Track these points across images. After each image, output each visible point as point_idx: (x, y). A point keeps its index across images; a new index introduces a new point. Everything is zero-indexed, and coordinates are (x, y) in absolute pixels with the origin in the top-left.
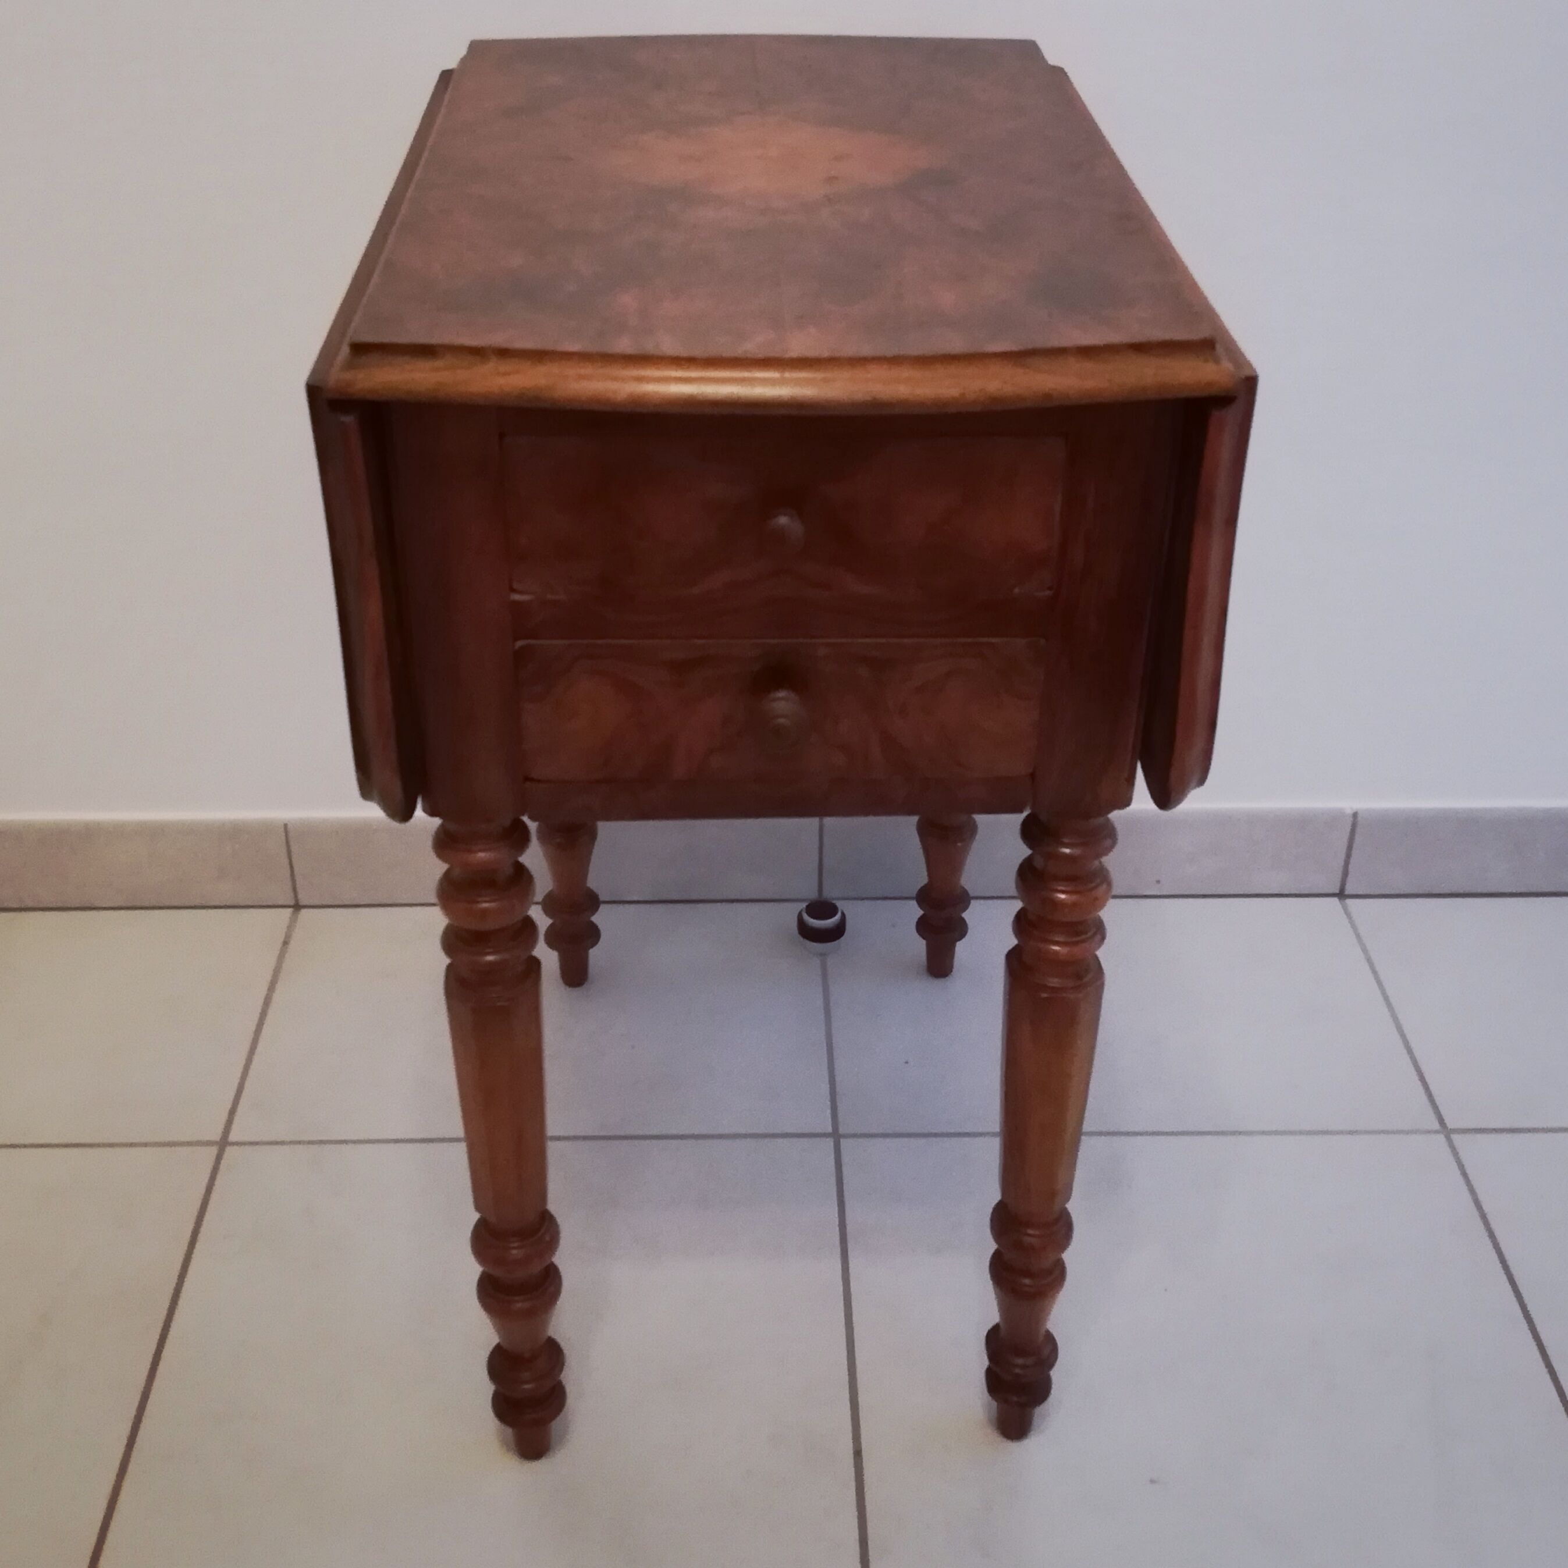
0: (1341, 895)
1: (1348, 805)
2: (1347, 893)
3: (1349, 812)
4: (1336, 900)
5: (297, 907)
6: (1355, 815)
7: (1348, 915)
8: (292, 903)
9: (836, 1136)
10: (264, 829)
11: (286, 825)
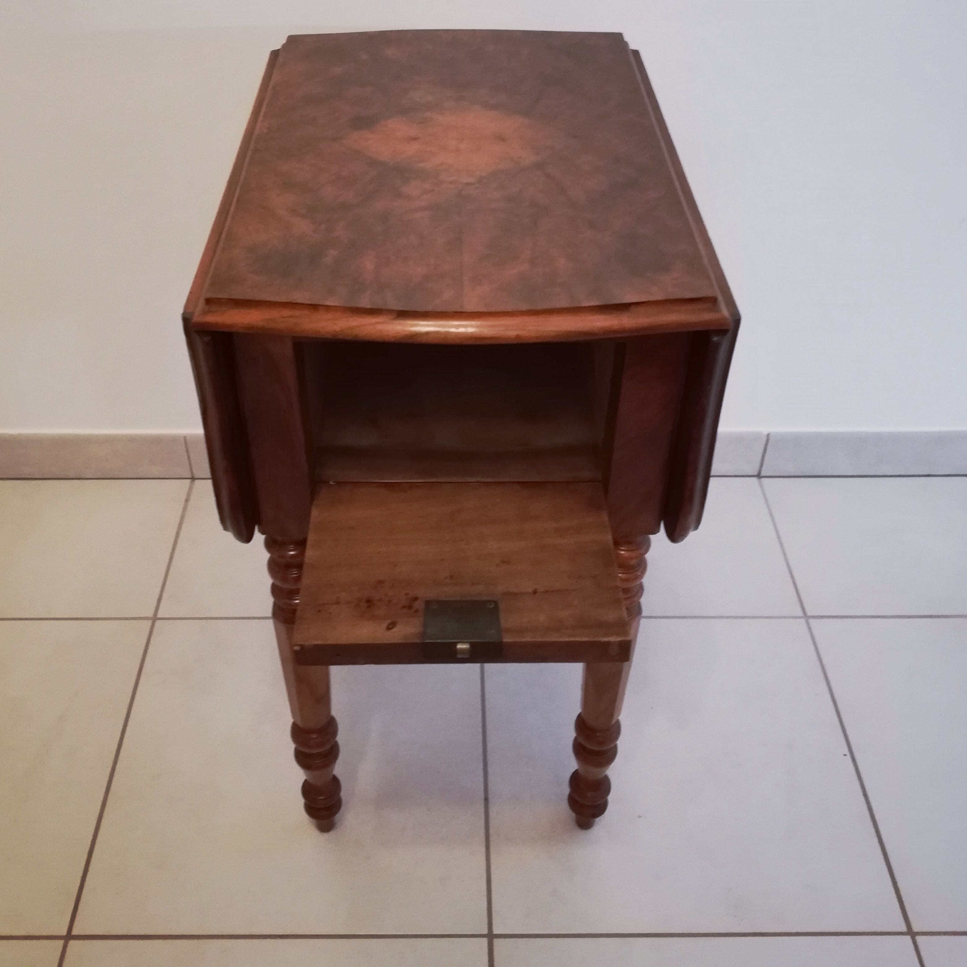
0: (759, 476)
1: (765, 430)
2: (762, 475)
3: (766, 433)
4: (755, 479)
5: (193, 479)
6: (768, 435)
7: (761, 486)
8: (190, 477)
10: (173, 440)
11: (185, 438)
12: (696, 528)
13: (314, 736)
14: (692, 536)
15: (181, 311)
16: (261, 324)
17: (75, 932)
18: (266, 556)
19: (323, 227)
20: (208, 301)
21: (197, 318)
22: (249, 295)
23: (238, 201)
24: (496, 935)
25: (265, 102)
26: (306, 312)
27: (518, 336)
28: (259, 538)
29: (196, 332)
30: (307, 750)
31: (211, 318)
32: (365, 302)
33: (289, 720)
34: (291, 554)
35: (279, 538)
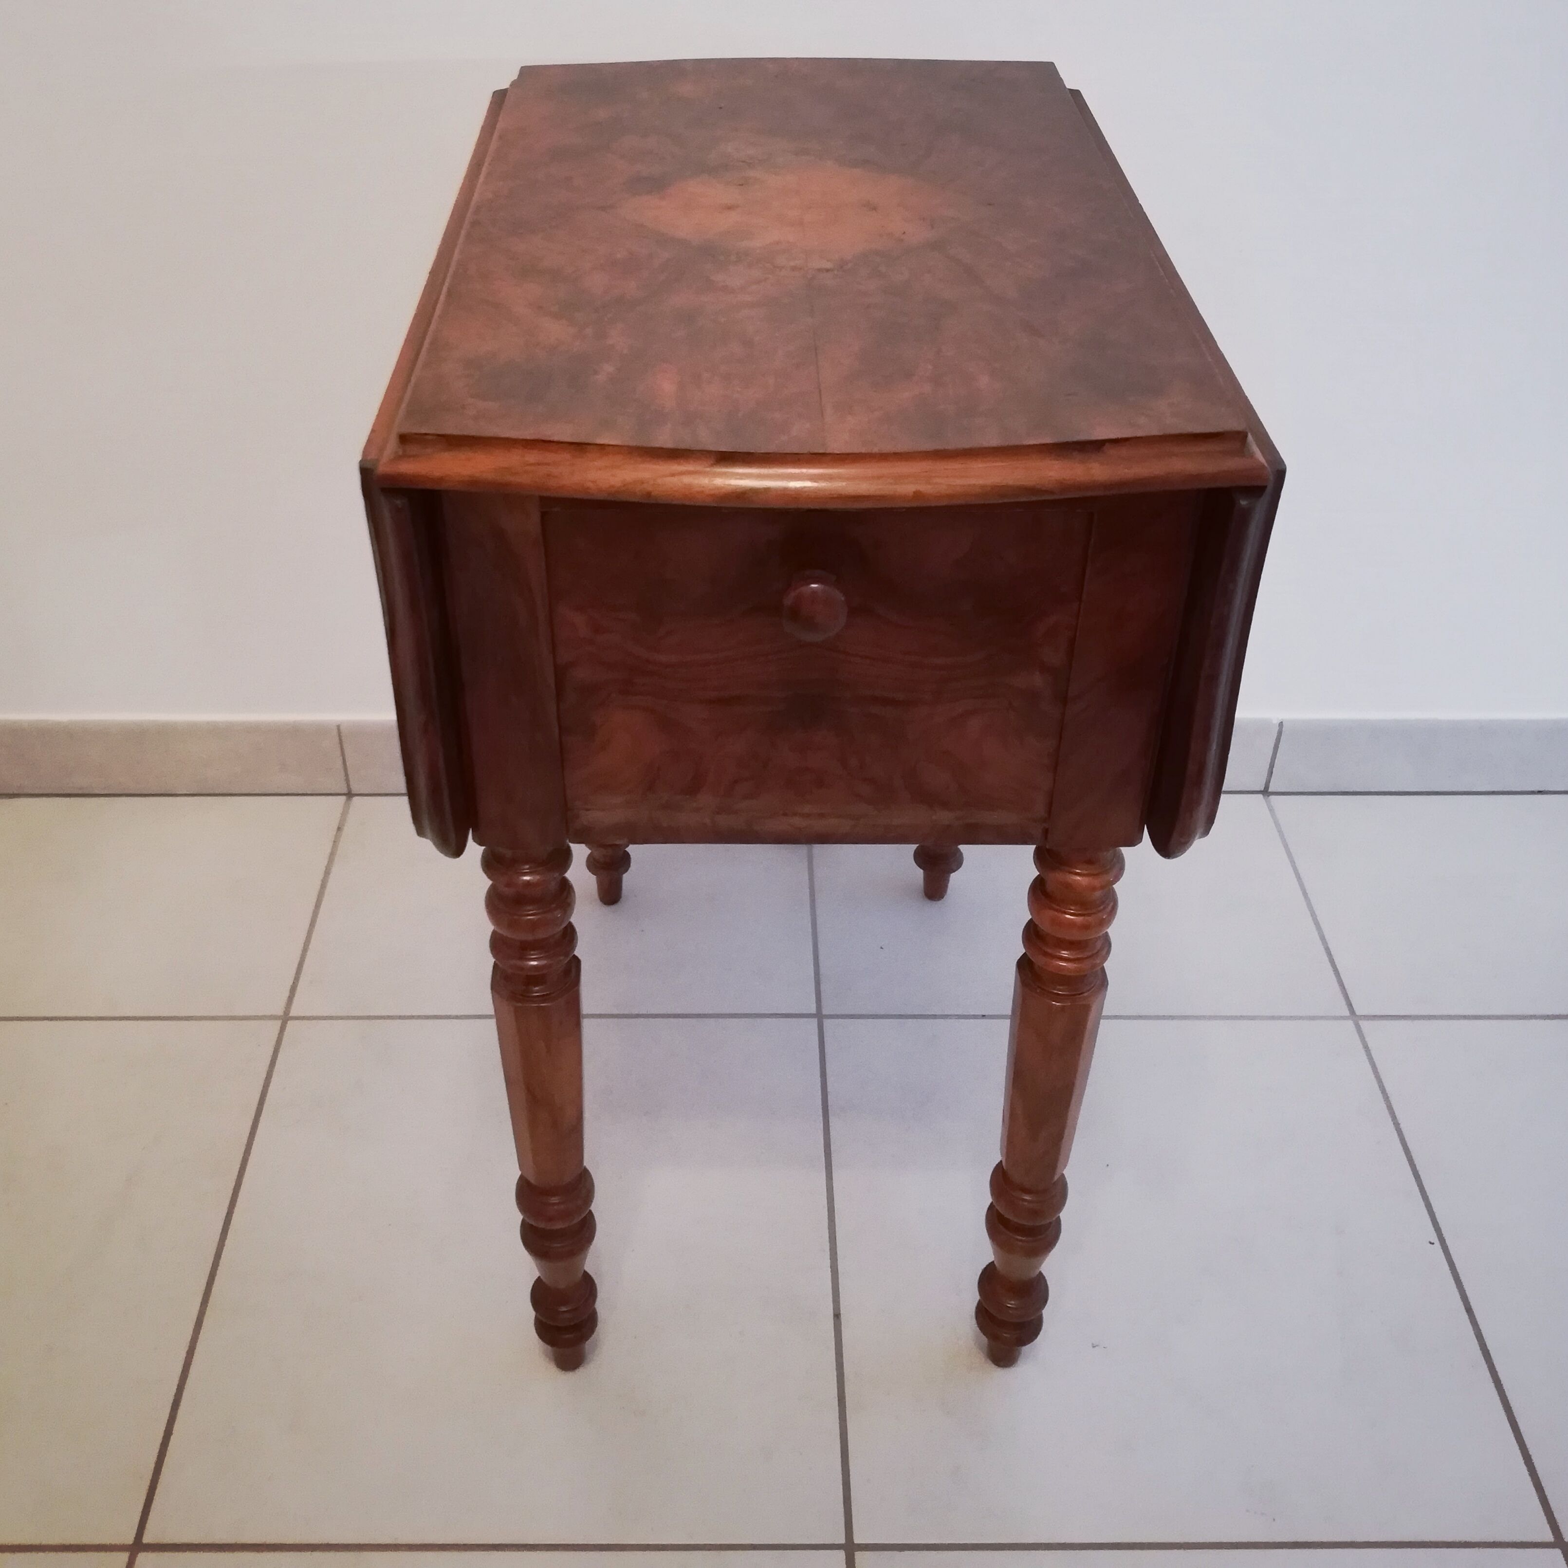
0: (1265, 792)
1: (1275, 716)
2: (1270, 790)
3: (1276, 722)
4: (1260, 796)
5: (350, 795)
6: (1281, 724)
7: (1271, 810)
8: (345, 791)
9: (819, 1016)
10: (319, 730)
11: (338, 727)
12: (1206, 832)
13: (555, 1200)
14: (1199, 846)
15: (359, 458)
16: (490, 476)
17: (147, 1539)
18: (484, 883)
19: (589, 331)
20: (404, 439)
21: (383, 468)
22: (472, 429)
23: (449, 293)
24: (859, 1545)
25: (488, 159)
26: (566, 456)
27: (917, 495)
28: (474, 851)
29: (384, 490)
30: (541, 1225)
31: (408, 468)
32: (664, 439)
33: (515, 1173)
34: (526, 880)
35: (509, 853)
